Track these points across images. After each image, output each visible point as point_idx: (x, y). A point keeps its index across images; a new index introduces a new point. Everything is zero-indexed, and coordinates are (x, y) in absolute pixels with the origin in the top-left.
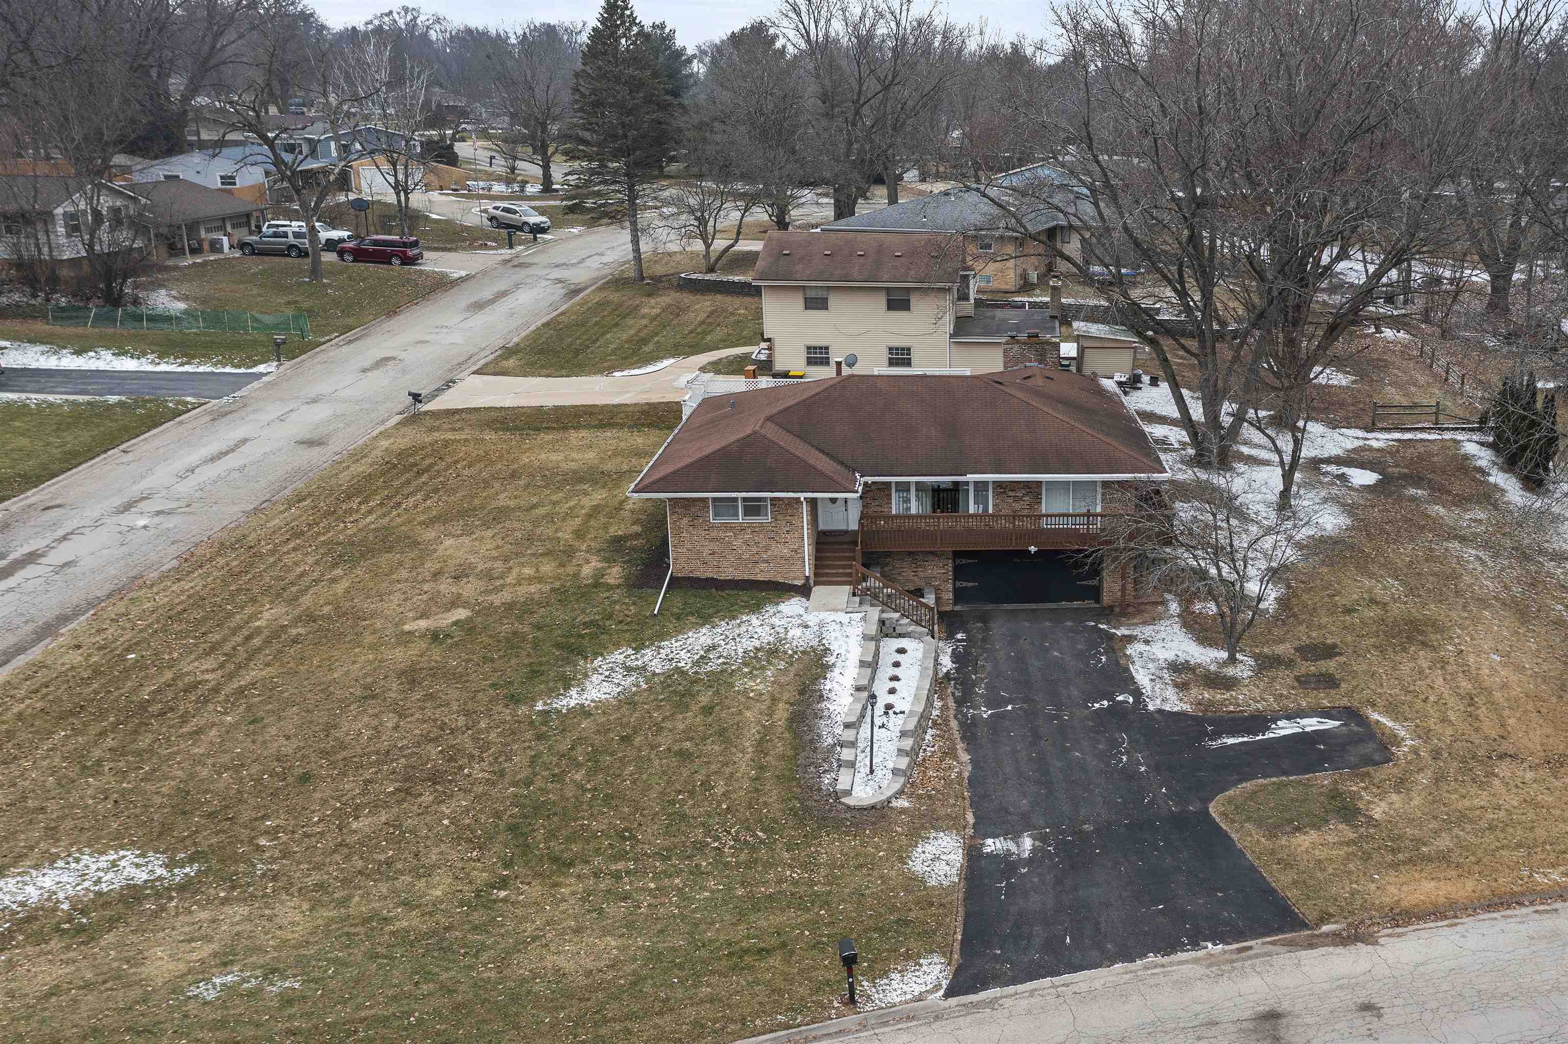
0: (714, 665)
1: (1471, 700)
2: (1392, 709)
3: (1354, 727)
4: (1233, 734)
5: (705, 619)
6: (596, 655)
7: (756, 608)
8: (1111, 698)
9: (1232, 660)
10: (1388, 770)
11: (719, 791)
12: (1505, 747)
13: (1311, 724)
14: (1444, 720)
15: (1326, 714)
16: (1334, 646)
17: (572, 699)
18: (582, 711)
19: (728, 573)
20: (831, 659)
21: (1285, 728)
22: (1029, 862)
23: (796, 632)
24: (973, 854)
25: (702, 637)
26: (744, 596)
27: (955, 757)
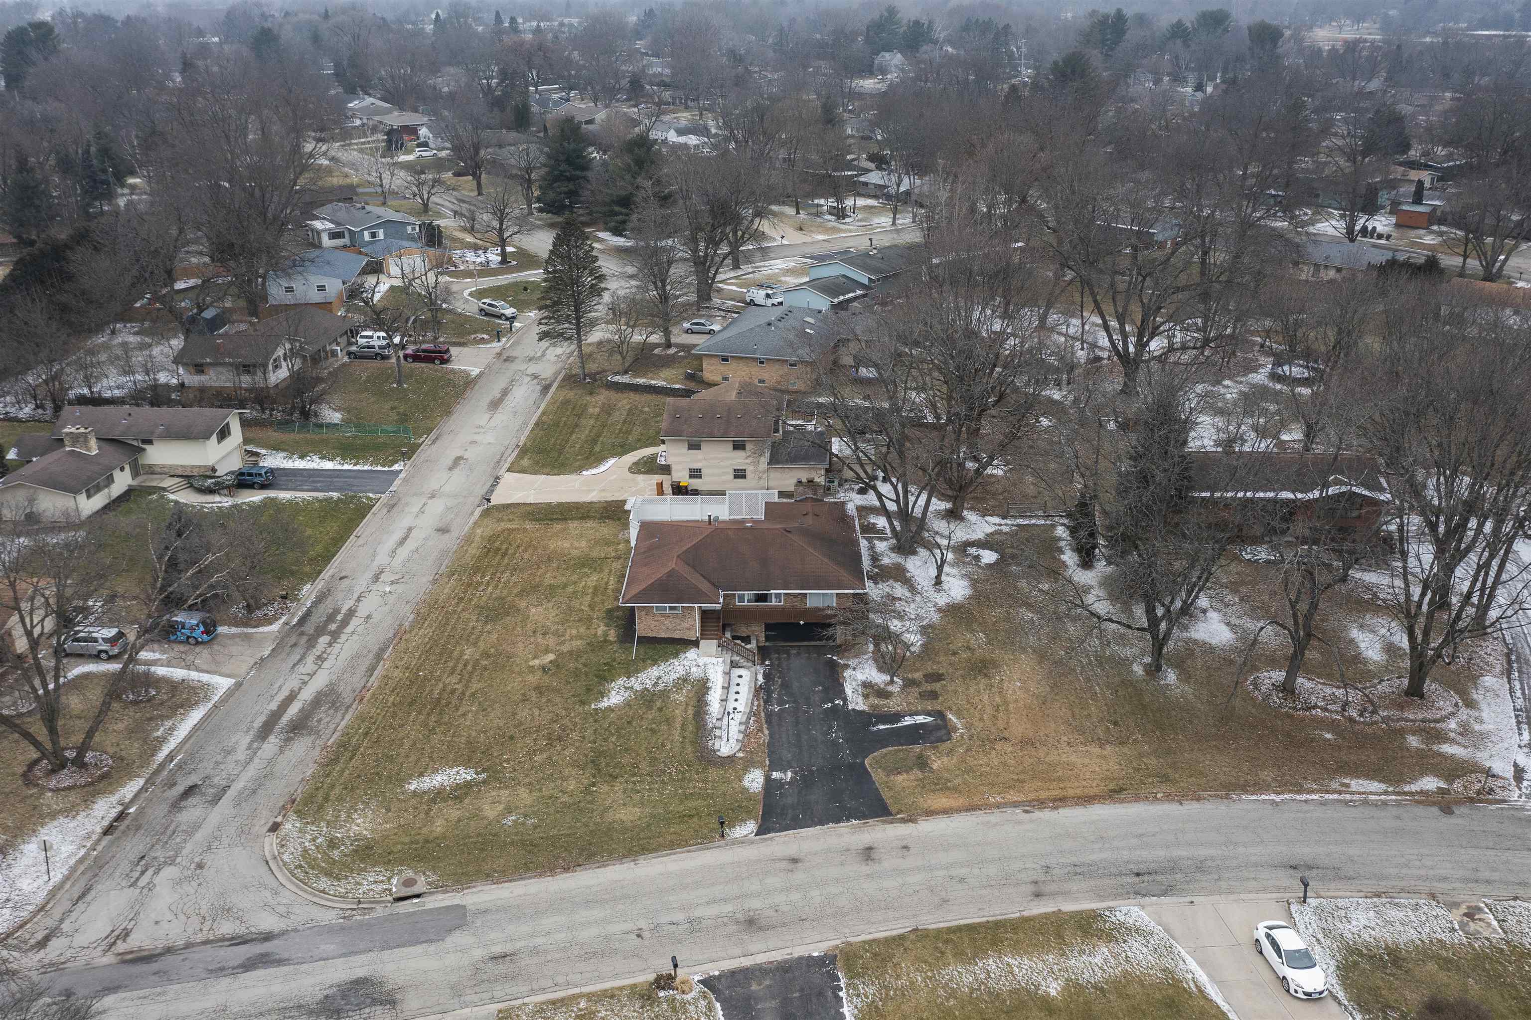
0: (661, 687)
1: (997, 708)
2: (959, 715)
3: (939, 722)
4: (884, 723)
5: (655, 662)
6: (612, 681)
7: (676, 655)
8: (833, 703)
9: (892, 682)
10: (948, 744)
11: (668, 747)
12: (1006, 734)
13: (920, 719)
14: (981, 719)
15: (928, 714)
16: (943, 674)
17: (605, 703)
18: (610, 709)
19: (662, 634)
20: (710, 684)
21: (908, 721)
22: (789, 783)
23: (694, 669)
24: (768, 779)
25: (654, 672)
26: (670, 648)
27: (762, 732)
